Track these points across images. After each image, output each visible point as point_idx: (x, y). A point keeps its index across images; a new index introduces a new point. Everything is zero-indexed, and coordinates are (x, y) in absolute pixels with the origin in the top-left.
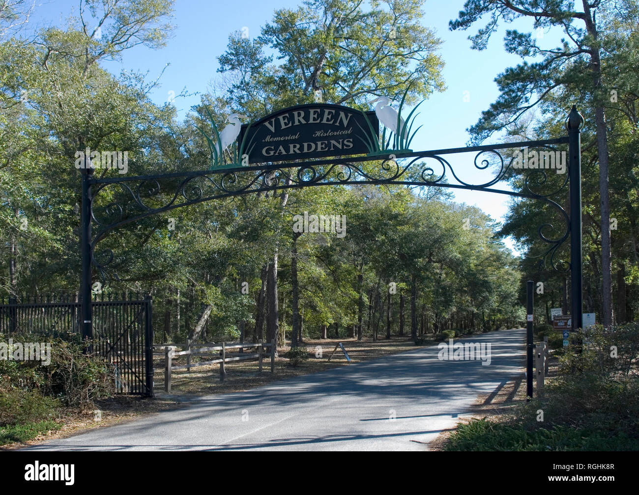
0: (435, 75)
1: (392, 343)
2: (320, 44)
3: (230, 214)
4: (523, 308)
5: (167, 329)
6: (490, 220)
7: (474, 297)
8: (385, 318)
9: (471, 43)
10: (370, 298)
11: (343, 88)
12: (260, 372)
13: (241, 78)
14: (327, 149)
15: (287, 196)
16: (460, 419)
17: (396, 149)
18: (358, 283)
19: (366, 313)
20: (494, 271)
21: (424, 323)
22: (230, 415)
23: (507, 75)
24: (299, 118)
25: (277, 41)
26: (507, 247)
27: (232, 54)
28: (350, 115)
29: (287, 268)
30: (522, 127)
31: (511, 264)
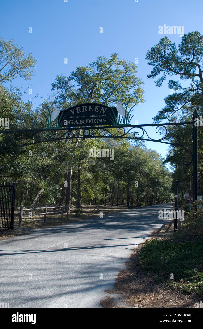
0: (140, 96)
1: (119, 208)
2: (94, 81)
3: (53, 150)
4: (173, 194)
5: (21, 200)
6: (161, 156)
7: (153, 188)
8: (116, 197)
9: (156, 84)
10: (110, 188)
11: (103, 100)
12: (62, 219)
13: (61, 93)
14: (95, 123)
15: (78, 143)
16: (147, 239)
17: (124, 123)
18: (106, 181)
19: (108, 194)
20: (161, 178)
21: (132, 199)
22: (47, 237)
23: (169, 97)
24: (84, 109)
25: (77, 79)
26: (167, 168)
27: (58, 83)
28: (106, 109)
29: (76, 174)
30: (174, 118)
31: (169, 175)
